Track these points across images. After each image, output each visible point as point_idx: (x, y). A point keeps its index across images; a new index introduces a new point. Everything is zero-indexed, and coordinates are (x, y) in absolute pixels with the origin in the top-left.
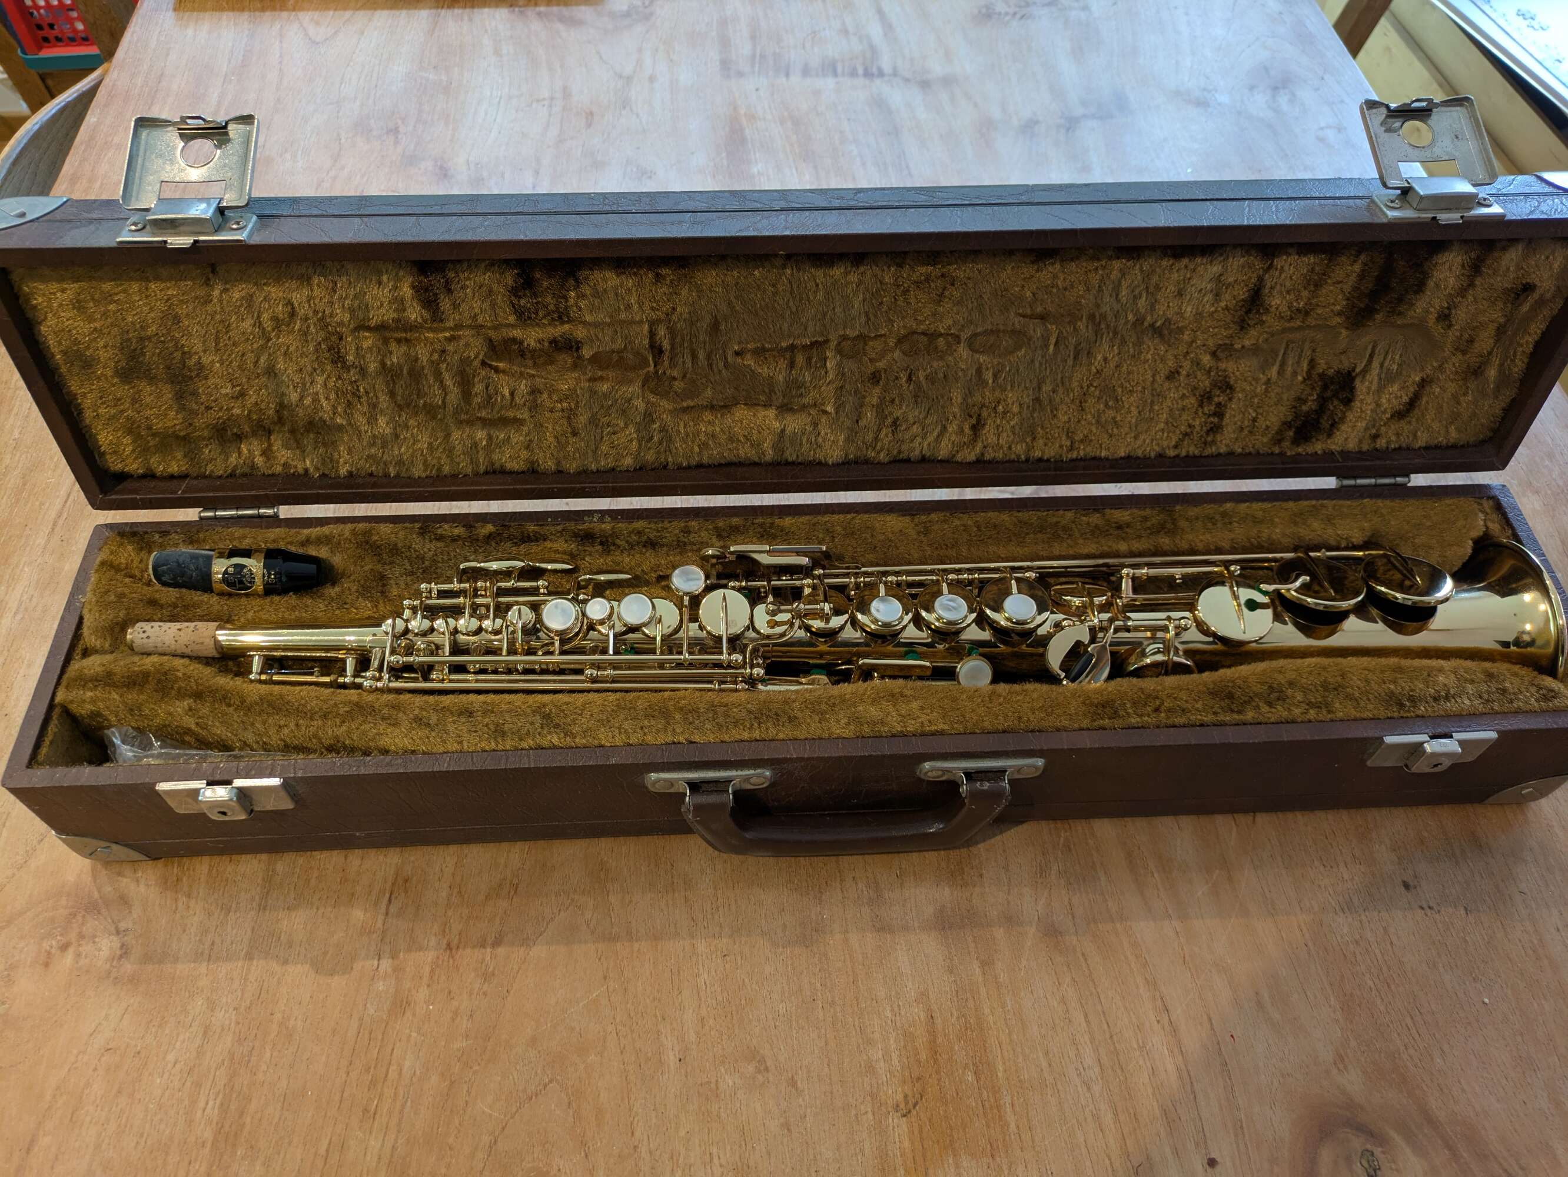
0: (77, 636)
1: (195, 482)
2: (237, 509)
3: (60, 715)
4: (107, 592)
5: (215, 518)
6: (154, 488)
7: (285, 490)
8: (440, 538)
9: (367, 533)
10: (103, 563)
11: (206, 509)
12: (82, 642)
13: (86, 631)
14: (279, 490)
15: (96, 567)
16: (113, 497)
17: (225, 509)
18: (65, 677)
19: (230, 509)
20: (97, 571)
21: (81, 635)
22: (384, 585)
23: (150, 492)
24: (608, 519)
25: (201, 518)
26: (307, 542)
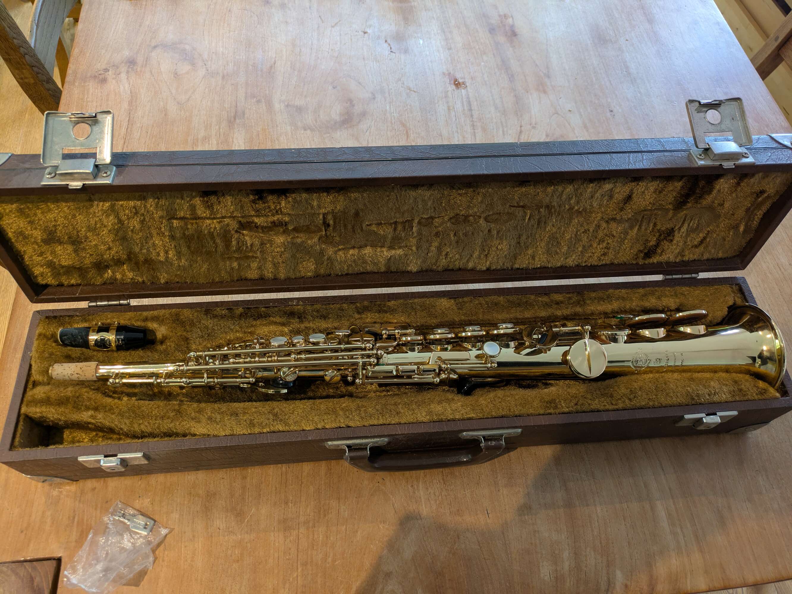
0: (29, 375)
1: (85, 288)
2: (108, 301)
3: (24, 419)
4: (44, 351)
5: (97, 306)
6: (63, 292)
7: (133, 292)
8: (215, 316)
9: (177, 315)
10: (40, 335)
11: (91, 302)
12: (32, 378)
13: (33, 371)
14: (130, 292)
15: (36, 337)
16: (43, 297)
17: (101, 301)
18: (25, 399)
19: (104, 301)
20: (37, 339)
21: (31, 374)
22: (188, 344)
23: (62, 294)
24: (301, 303)
25: (89, 306)
26: (146, 319)
